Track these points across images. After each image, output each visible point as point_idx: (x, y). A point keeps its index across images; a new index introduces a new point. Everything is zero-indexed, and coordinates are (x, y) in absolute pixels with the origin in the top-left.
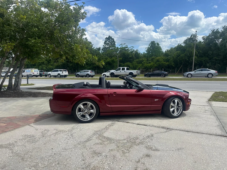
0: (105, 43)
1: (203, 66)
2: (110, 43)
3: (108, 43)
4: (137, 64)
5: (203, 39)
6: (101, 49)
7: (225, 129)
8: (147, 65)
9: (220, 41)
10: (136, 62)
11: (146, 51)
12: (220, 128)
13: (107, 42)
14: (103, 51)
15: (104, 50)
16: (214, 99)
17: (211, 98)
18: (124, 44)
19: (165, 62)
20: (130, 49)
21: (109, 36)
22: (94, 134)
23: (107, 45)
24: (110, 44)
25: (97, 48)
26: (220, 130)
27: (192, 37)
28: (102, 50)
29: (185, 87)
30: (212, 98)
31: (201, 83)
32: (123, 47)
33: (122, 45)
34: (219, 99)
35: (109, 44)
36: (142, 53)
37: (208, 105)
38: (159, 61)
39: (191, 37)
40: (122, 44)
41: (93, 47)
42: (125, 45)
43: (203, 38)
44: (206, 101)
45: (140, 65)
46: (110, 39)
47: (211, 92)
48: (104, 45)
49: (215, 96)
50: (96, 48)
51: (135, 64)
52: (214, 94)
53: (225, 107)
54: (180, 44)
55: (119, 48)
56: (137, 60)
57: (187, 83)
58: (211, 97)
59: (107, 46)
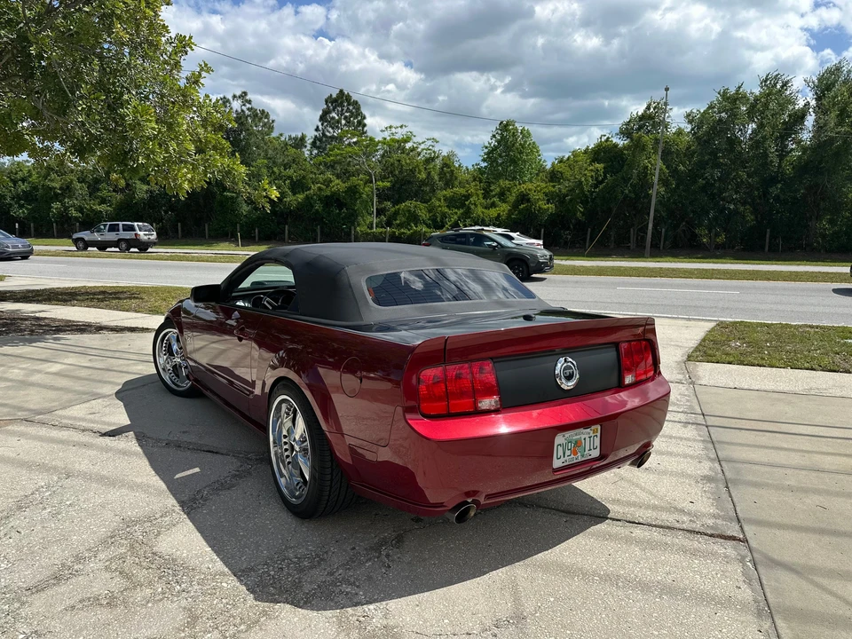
0: (322, 118)
1: (686, 222)
2: (346, 118)
3: (337, 118)
4: (446, 210)
5: (690, 122)
6: (309, 141)
7: (735, 500)
8: (483, 212)
9: (750, 132)
10: (445, 200)
11: (484, 160)
12: (712, 494)
13: (334, 115)
14: (316, 151)
15: (318, 148)
16: (710, 352)
17: (697, 347)
18: (401, 127)
19: (550, 205)
20: (422, 146)
21: (341, 91)
22: (109, 540)
23: (333, 128)
24: (343, 122)
25: (293, 135)
26: (712, 505)
27: (652, 110)
28: (314, 144)
29: (609, 301)
30: (701, 348)
31: (671, 286)
32: (397, 137)
33: (393, 130)
34: (727, 354)
35: (339, 122)
36: (470, 167)
37: (681, 377)
38: (528, 200)
39: (645, 111)
40: (391, 127)
41: (274, 134)
42: (404, 131)
43: (689, 118)
44: (678, 363)
45: (456, 213)
46: (342, 103)
47: (702, 323)
48: (320, 127)
49: (715, 342)
50: (290, 136)
51: (439, 206)
52: (713, 330)
53: (746, 387)
54: (608, 135)
55: (379, 142)
56: (448, 193)
57: (619, 284)
58: (700, 345)
59: (332, 131)
